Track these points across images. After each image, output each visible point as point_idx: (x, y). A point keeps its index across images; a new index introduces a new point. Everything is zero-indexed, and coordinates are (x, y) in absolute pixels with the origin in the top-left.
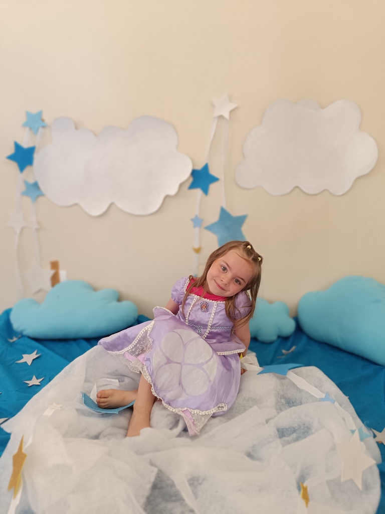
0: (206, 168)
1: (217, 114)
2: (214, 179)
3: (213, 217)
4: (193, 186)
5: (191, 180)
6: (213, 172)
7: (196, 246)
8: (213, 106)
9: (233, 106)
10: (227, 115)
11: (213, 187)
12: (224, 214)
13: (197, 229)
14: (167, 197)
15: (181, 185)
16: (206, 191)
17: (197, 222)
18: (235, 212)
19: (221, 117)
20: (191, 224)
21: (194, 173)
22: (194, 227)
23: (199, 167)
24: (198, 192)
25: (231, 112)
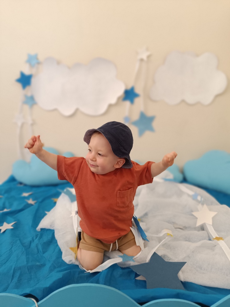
0: (132, 89)
1: (139, 57)
2: (136, 95)
3: (136, 117)
4: (125, 99)
5: (124, 96)
8: (137, 53)
9: (148, 53)
10: (145, 58)
12: (143, 116)
16: (132, 102)
18: (149, 114)
19: (142, 60)
21: (126, 92)
24: (127, 103)
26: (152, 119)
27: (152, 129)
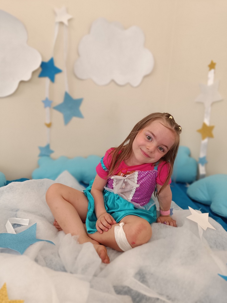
0: (52, 61)
1: (58, 20)
2: (58, 71)
3: (59, 100)
4: (42, 75)
5: (40, 70)
6: (58, 64)
7: (48, 122)
8: (55, 14)
9: (69, 17)
10: (66, 22)
11: (58, 77)
12: (67, 97)
13: (48, 109)
14: (22, 82)
15: (34, 73)
16: (52, 80)
17: (47, 103)
18: (76, 96)
19: (61, 23)
20: (42, 105)
21: (43, 65)
22: (45, 107)
23: (47, 60)
24: (46, 80)
25: (70, 20)
26: (79, 102)
27: (80, 115)
